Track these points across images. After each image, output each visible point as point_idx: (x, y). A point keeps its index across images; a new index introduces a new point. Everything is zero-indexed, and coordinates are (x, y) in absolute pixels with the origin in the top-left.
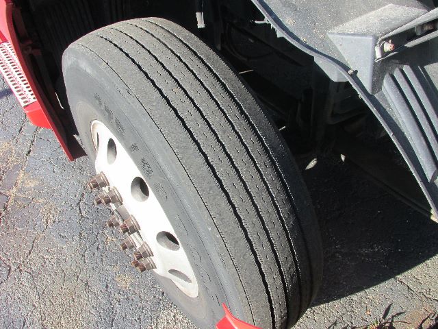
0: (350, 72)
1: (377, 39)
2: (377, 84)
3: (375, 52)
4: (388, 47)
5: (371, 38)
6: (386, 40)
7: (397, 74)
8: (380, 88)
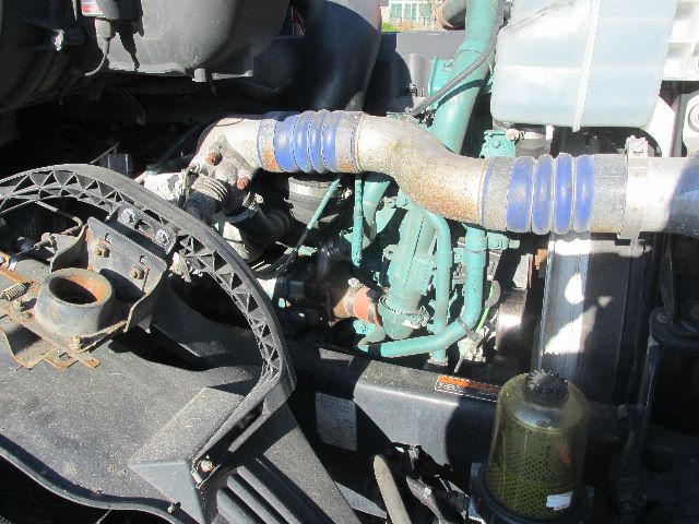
0: (170, 509)
1: (189, 462)
2: (209, 510)
3: (193, 477)
4: (206, 466)
5: (184, 463)
6: (203, 458)
7: (232, 484)
8: (216, 511)
